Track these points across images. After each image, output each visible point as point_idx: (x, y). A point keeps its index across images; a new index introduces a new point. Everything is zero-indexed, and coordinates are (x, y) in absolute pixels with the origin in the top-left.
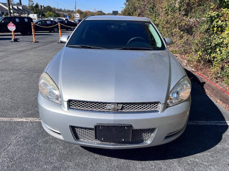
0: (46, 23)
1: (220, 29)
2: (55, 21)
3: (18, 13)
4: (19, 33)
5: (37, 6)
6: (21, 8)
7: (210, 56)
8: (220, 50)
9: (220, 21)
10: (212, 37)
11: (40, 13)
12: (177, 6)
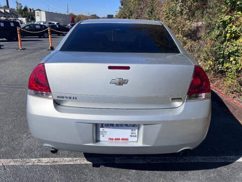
0: (35, 27)
1: (233, 35)
2: (45, 26)
3: (5, 17)
4: (5, 39)
5: (26, 9)
6: (8, 11)
7: (223, 66)
8: (235, 60)
9: (234, 27)
10: (225, 44)
11: (29, 16)
12: (178, 9)
